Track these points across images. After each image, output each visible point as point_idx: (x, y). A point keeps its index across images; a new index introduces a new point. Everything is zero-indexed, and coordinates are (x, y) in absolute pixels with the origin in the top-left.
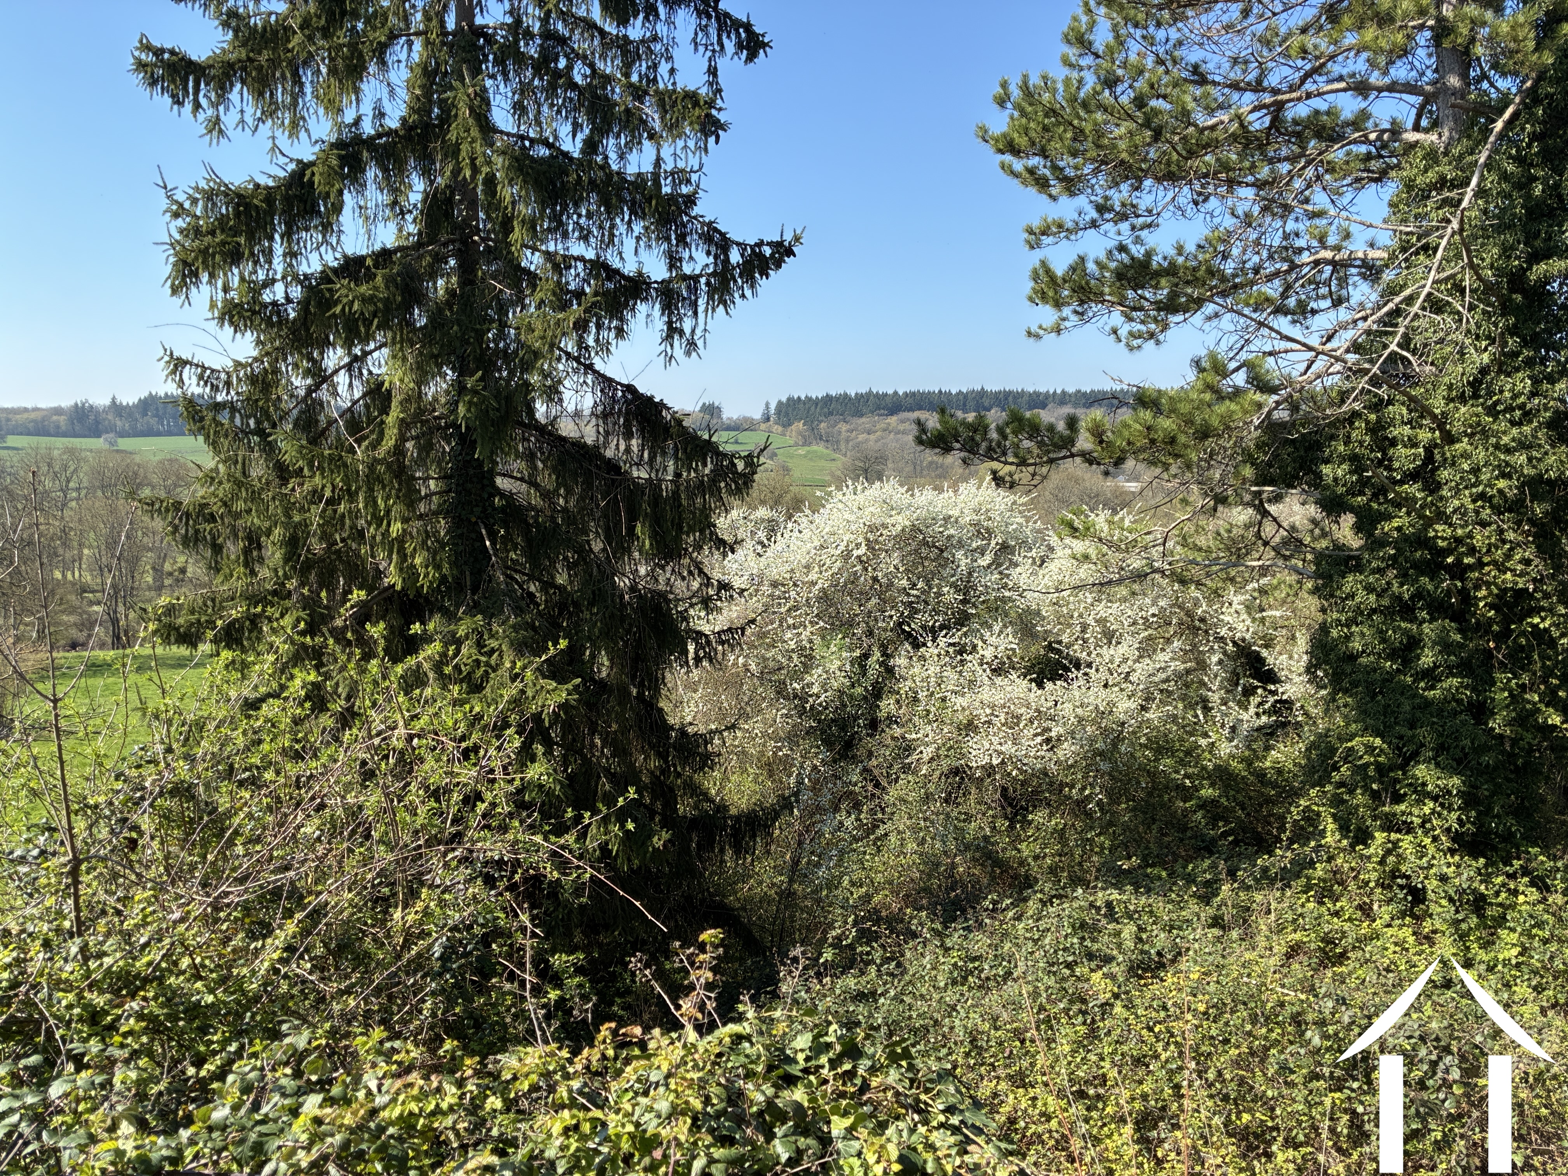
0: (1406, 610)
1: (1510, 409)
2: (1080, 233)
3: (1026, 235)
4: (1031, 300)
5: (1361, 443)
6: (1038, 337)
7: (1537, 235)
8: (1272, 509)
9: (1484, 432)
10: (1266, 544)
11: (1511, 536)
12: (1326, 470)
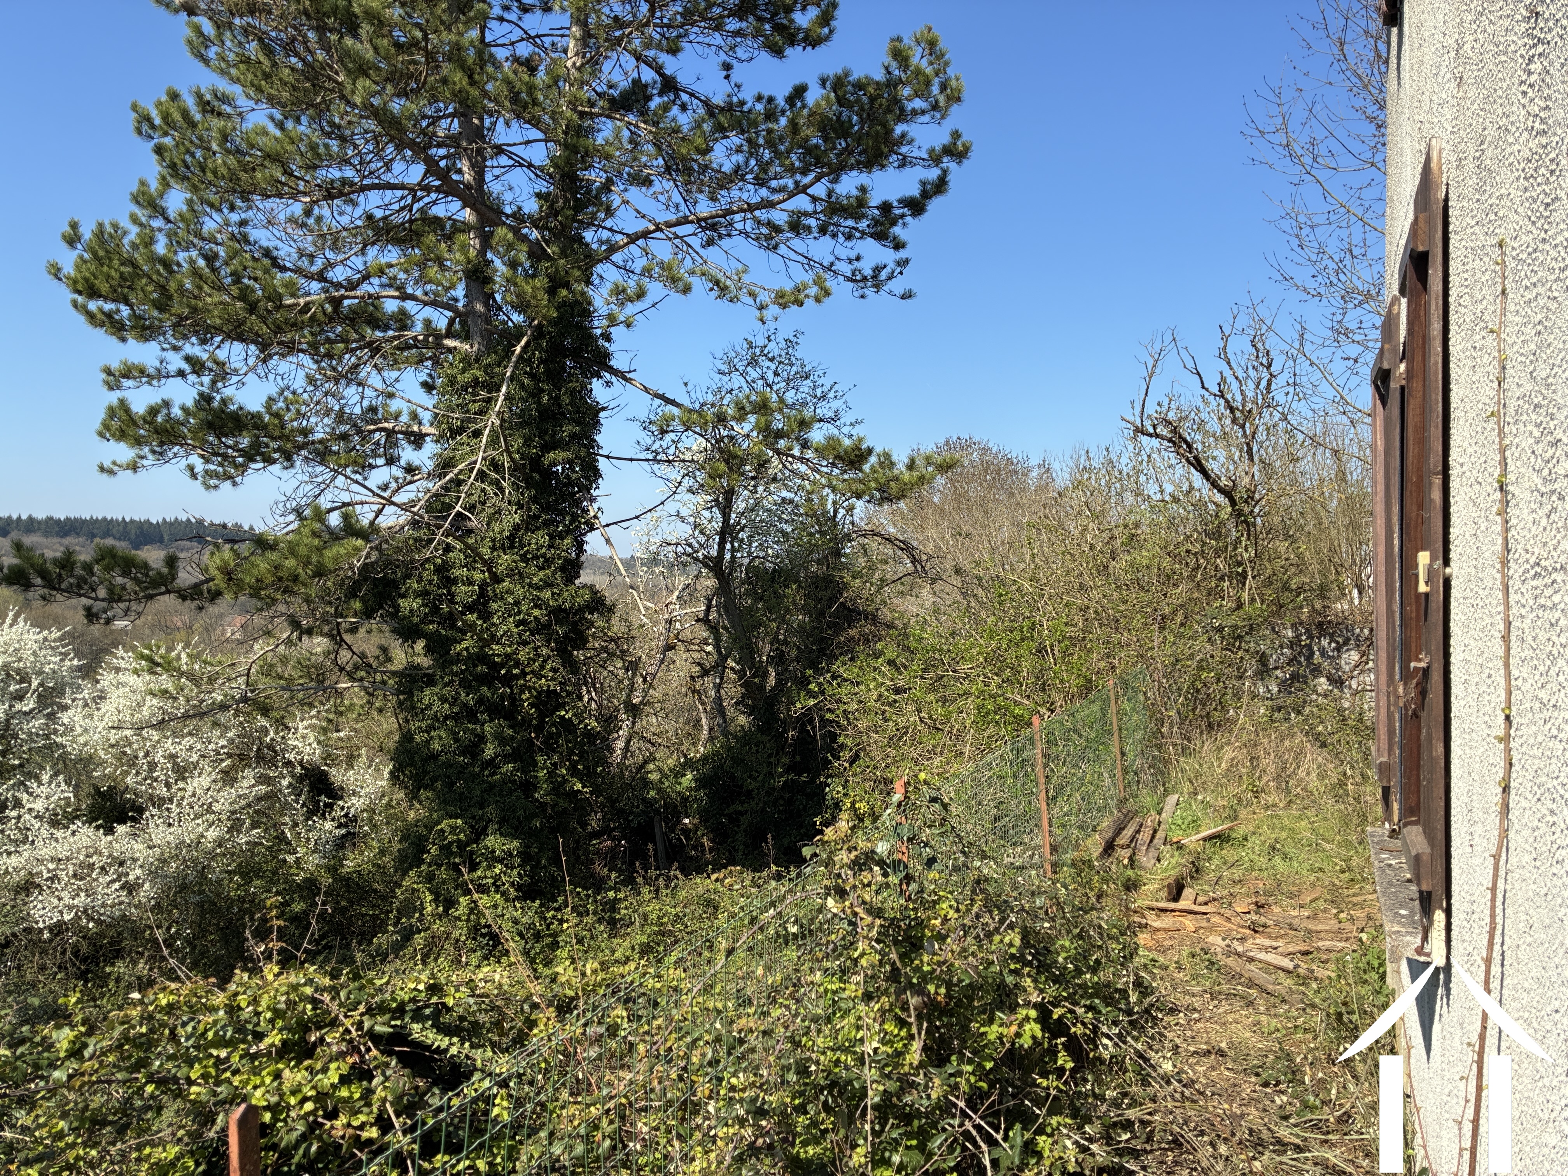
0: (470, 714)
1: (536, 557)
2: (163, 381)
3: (104, 376)
4: (101, 435)
5: (430, 582)
6: (111, 472)
7: (546, 433)
8: (347, 637)
9: (520, 574)
10: (342, 669)
11: (544, 651)
12: (402, 603)
